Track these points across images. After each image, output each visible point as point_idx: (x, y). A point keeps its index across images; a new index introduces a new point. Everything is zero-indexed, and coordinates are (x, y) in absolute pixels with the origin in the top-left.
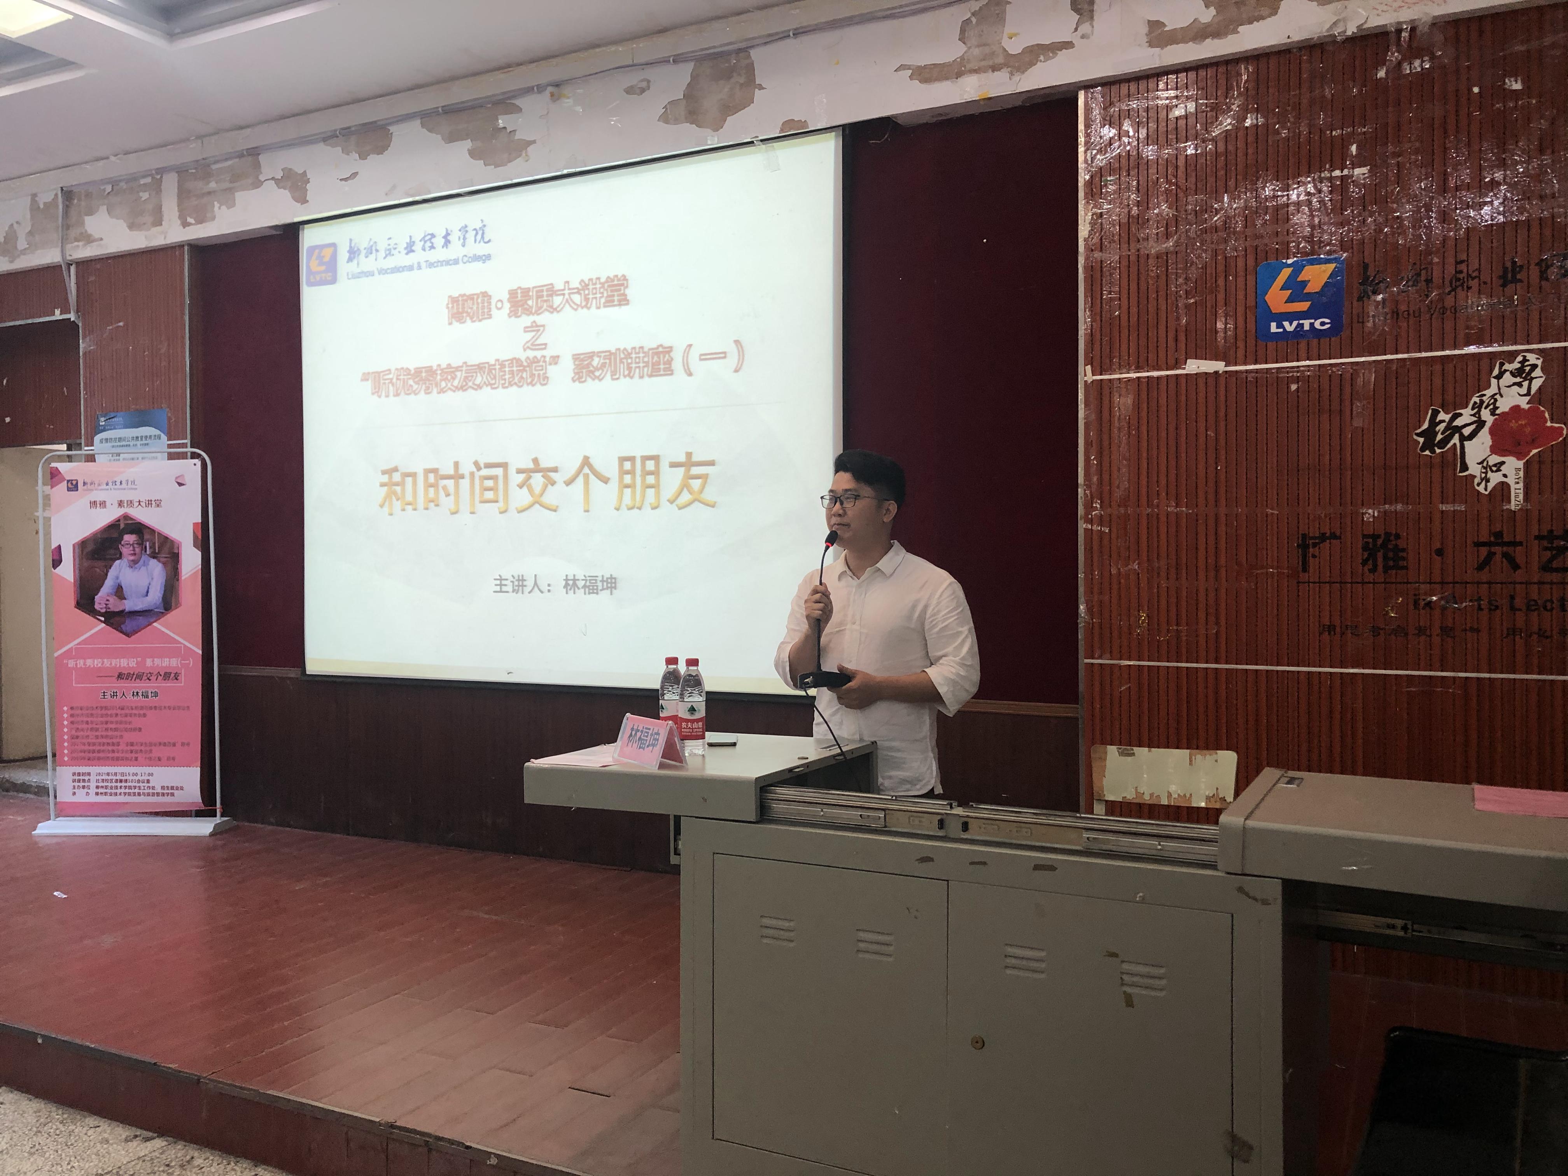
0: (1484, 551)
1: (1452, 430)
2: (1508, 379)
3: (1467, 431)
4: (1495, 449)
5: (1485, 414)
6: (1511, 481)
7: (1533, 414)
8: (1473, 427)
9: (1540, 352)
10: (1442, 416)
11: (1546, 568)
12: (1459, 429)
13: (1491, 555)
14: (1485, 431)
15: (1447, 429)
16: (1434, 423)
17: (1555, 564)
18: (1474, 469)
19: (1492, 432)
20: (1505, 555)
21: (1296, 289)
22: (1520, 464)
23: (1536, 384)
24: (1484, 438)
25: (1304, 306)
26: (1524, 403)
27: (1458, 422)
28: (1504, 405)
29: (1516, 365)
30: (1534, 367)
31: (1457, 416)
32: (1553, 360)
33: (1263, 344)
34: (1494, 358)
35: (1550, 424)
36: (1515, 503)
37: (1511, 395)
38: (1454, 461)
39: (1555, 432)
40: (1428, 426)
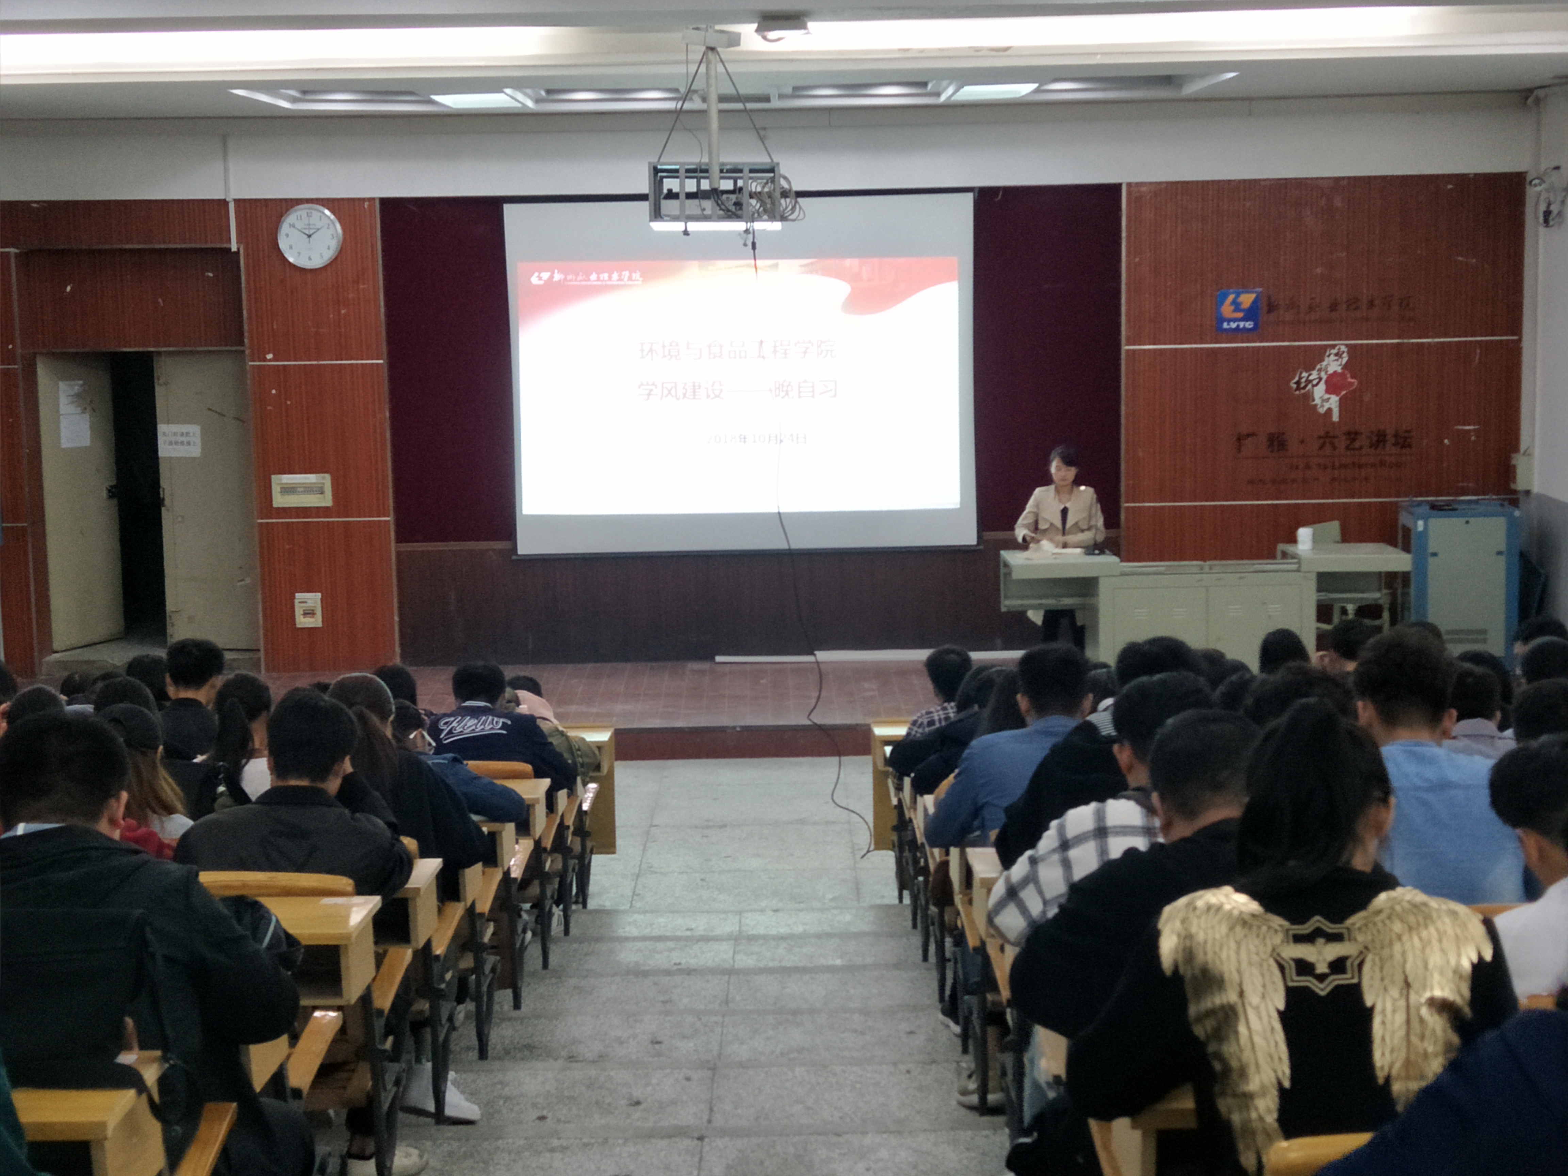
0: (1322, 440)
1: (1308, 382)
2: (1332, 357)
3: (1315, 382)
4: (1328, 391)
5: (1323, 374)
6: (1333, 407)
7: (1342, 375)
8: (1317, 380)
9: (1347, 345)
10: (1305, 375)
11: (1347, 448)
12: (1311, 381)
13: (1324, 443)
14: (1323, 382)
15: (1306, 381)
16: (1300, 378)
17: (1352, 447)
18: (1318, 401)
19: (1327, 382)
20: (1332, 444)
21: (1236, 305)
22: (1337, 399)
23: (1345, 360)
24: (1322, 386)
25: (1240, 315)
26: (1339, 369)
27: (1311, 378)
28: (1331, 371)
29: (1336, 351)
30: (1343, 352)
31: (1310, 375)
32: (1351, 349)
33: (1220, 334)
34: (1326, 347)
35: (1350, 380)
36: (1336, 417)
37: (1333, 365)
38: (1309, 397)
39: (1352, 384)
40: (1296, 379)
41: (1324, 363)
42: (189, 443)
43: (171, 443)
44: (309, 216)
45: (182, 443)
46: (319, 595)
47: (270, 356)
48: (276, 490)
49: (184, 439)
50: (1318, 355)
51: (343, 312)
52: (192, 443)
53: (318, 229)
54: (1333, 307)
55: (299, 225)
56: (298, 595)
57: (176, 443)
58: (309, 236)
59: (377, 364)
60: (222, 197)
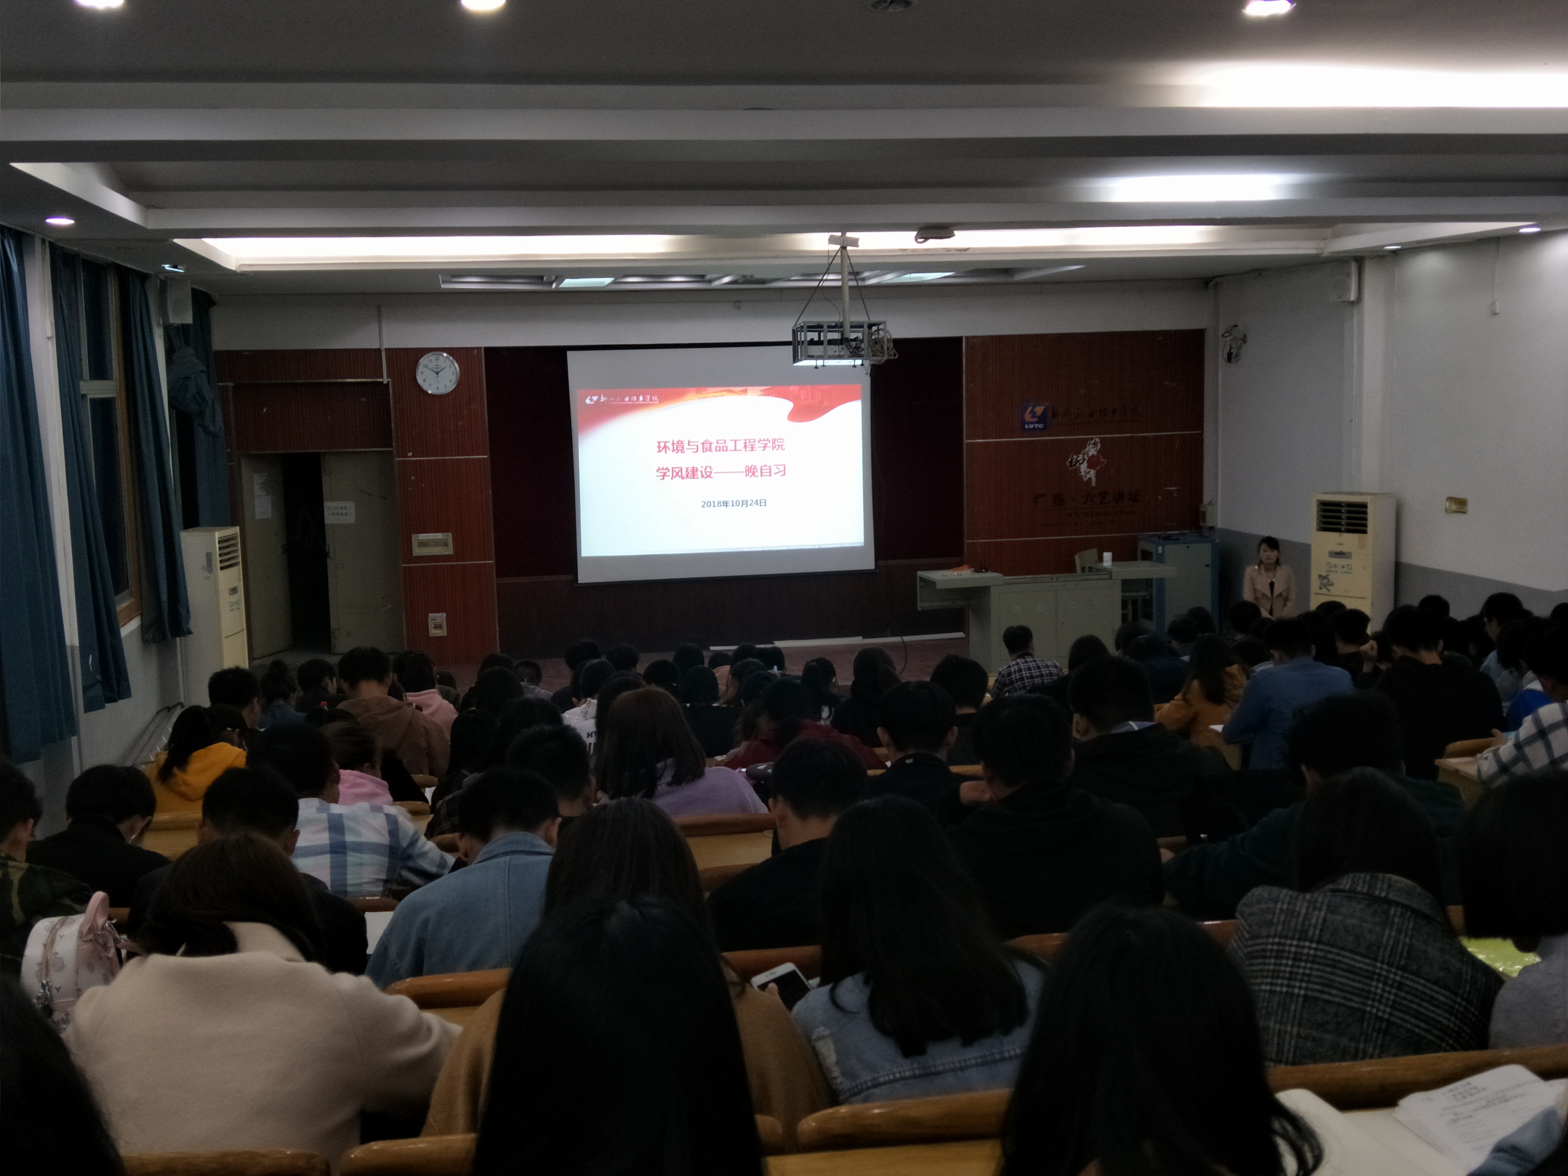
0: (1086, 497)
1: (1077, 461)
2: (1091, 446)
3: (1081, 461)
4: (1089, 467)
5: (1086, 456)
6: (1092, 476)
7: (1097, 457)
9: (1100, 438)
10: (1075, 457)
11: (1101, 503)
12: (1079, 461)
13: (1087, 500)
14: (1085, 462)
15: (1075, 461)
16: (1072, 459)
17: (1103, 502)
18: (1083, 473)
19: (1087, 461)
20: (1092, 500)
21: (1033, 413)
22: (1094, 472)
23: (1099, 447)
24: (1085, 465)
25: (1035, 420)
26: (1095, 453)
27: (1079, 459)
28: (1091, 454)
29: (1093, 442)
30: (1098, 442)
31: (1078, 457)
32: (1103, 441)
33: (1025, 432)
34: (1087, 440)
35: (1102, 460)
36: (1094, 484)
37: (1092, 451)
38: (1078, 470)
39: (1104, 462)
40: (1070, 460)
41: (1087, 449)
42: (346, 514)
43: (333, 514)
44: (437, 359)
45: (342, 514)
46: (445, 614)
47: (410, 454)
48: (415, 544)
49: (344, 511)
50: (1082, 445)
51: (460, 424)
52: (349, 514)
53: (443, 368)
54: (1091, 415)
55: (430, 366)
56: (430, 615)
57: (338, 514)
58: (437, 373)
59: (484, 458)
60: (378, 347)
